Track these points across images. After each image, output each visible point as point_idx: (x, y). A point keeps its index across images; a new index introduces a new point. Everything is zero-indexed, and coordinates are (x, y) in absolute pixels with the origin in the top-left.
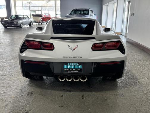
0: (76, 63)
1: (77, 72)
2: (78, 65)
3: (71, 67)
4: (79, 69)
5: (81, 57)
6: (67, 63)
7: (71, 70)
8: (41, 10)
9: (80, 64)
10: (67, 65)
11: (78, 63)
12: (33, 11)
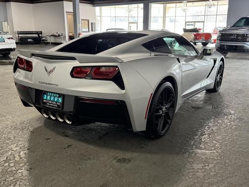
0: (56, 93)
1: (55, 107)
2: (58, 97)
3: (54, 99)
4: (59, 103)
5: (57, 85)
6: (47, 92)
7: (50, 102)
8: (203, 22)
9: (60, 95)
10: (47, 95)
11: (59, 94)
12: (191, 23)
